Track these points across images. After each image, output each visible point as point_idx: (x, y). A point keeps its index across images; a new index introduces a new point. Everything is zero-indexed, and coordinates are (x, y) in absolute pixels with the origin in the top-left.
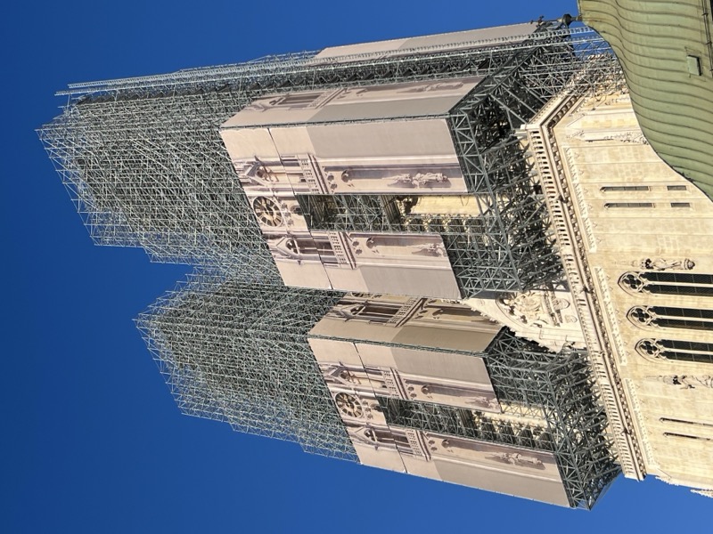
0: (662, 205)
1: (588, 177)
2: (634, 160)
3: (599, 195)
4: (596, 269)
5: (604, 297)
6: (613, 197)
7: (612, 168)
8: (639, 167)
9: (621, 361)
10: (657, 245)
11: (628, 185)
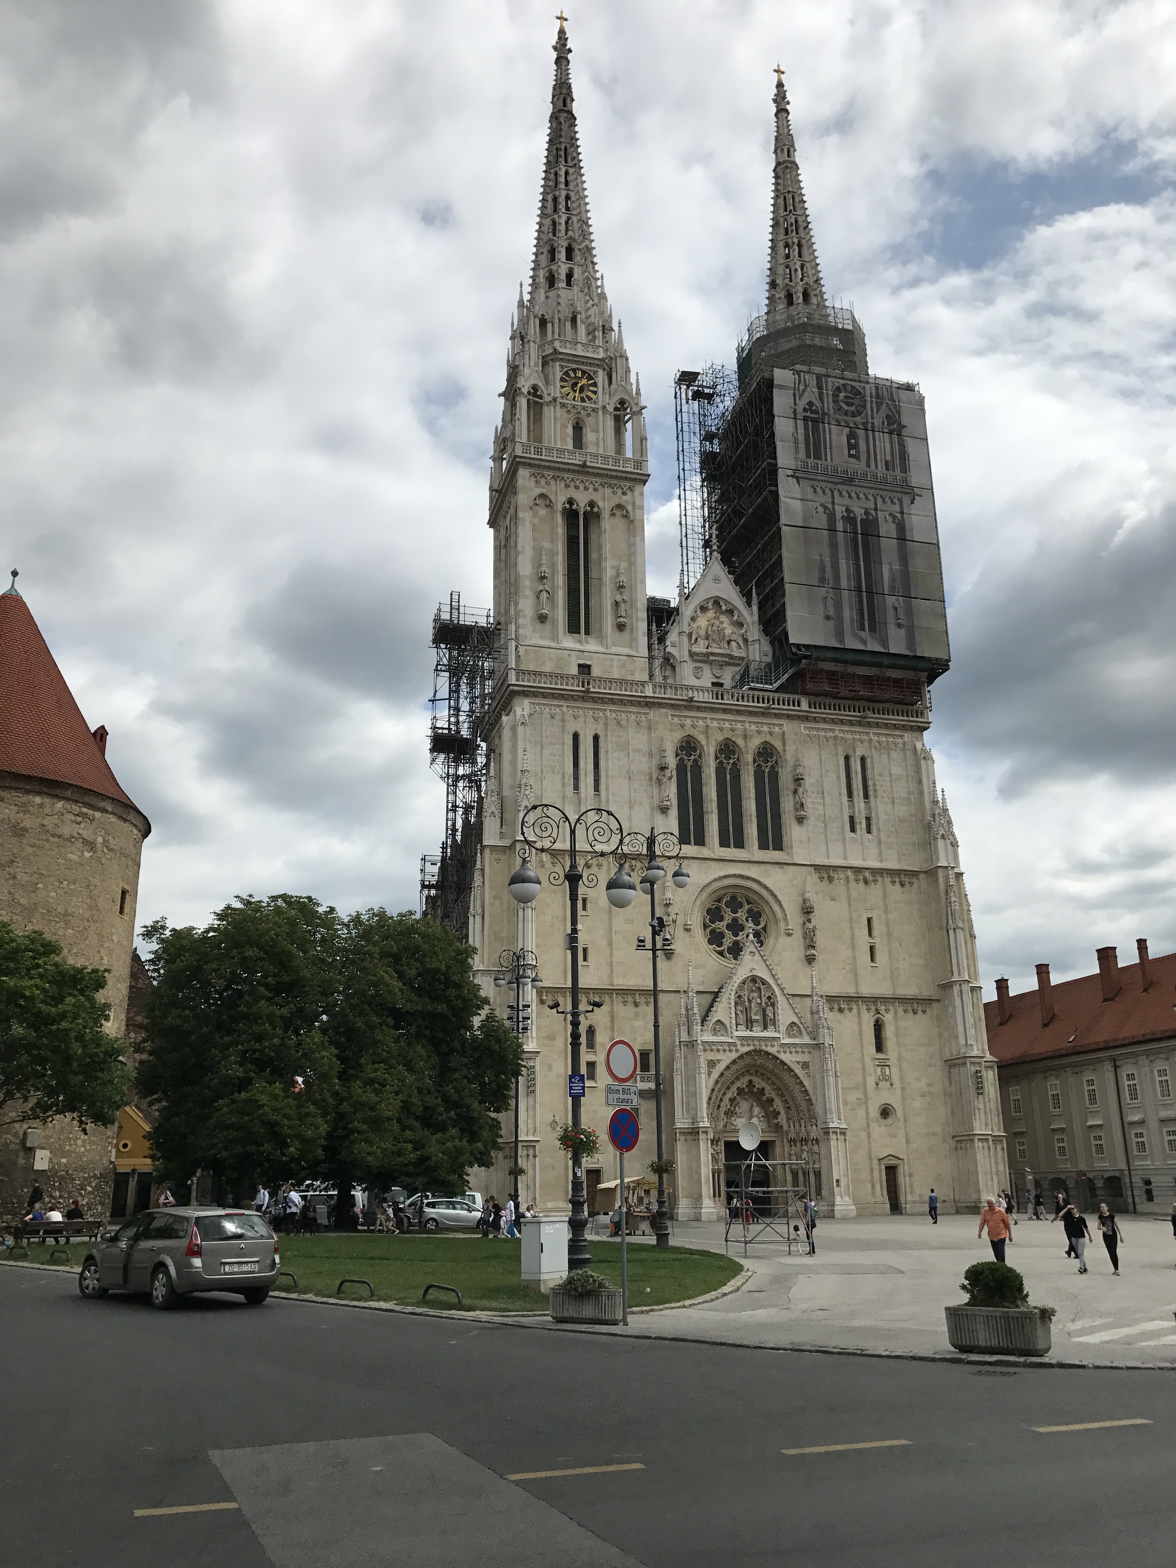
0: (852, 806)
1: (875, 748)
2: (895, 796)
3: (859, 753)
4: (782, 725)
5: (749, 722)
6: (856, 766)
7: (887, 773)
8: (888, 798)
9: (672, 715)
10: (813, 792)
11: (870, 783)
